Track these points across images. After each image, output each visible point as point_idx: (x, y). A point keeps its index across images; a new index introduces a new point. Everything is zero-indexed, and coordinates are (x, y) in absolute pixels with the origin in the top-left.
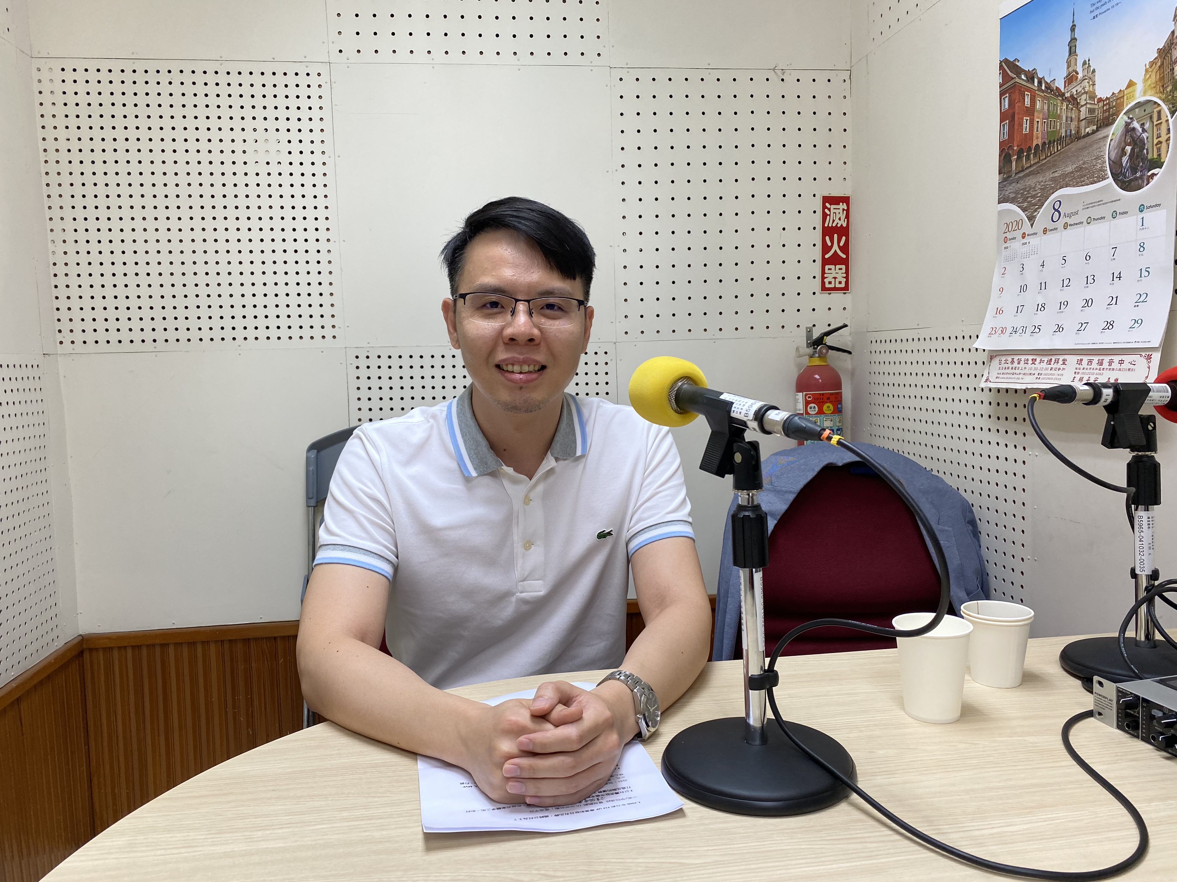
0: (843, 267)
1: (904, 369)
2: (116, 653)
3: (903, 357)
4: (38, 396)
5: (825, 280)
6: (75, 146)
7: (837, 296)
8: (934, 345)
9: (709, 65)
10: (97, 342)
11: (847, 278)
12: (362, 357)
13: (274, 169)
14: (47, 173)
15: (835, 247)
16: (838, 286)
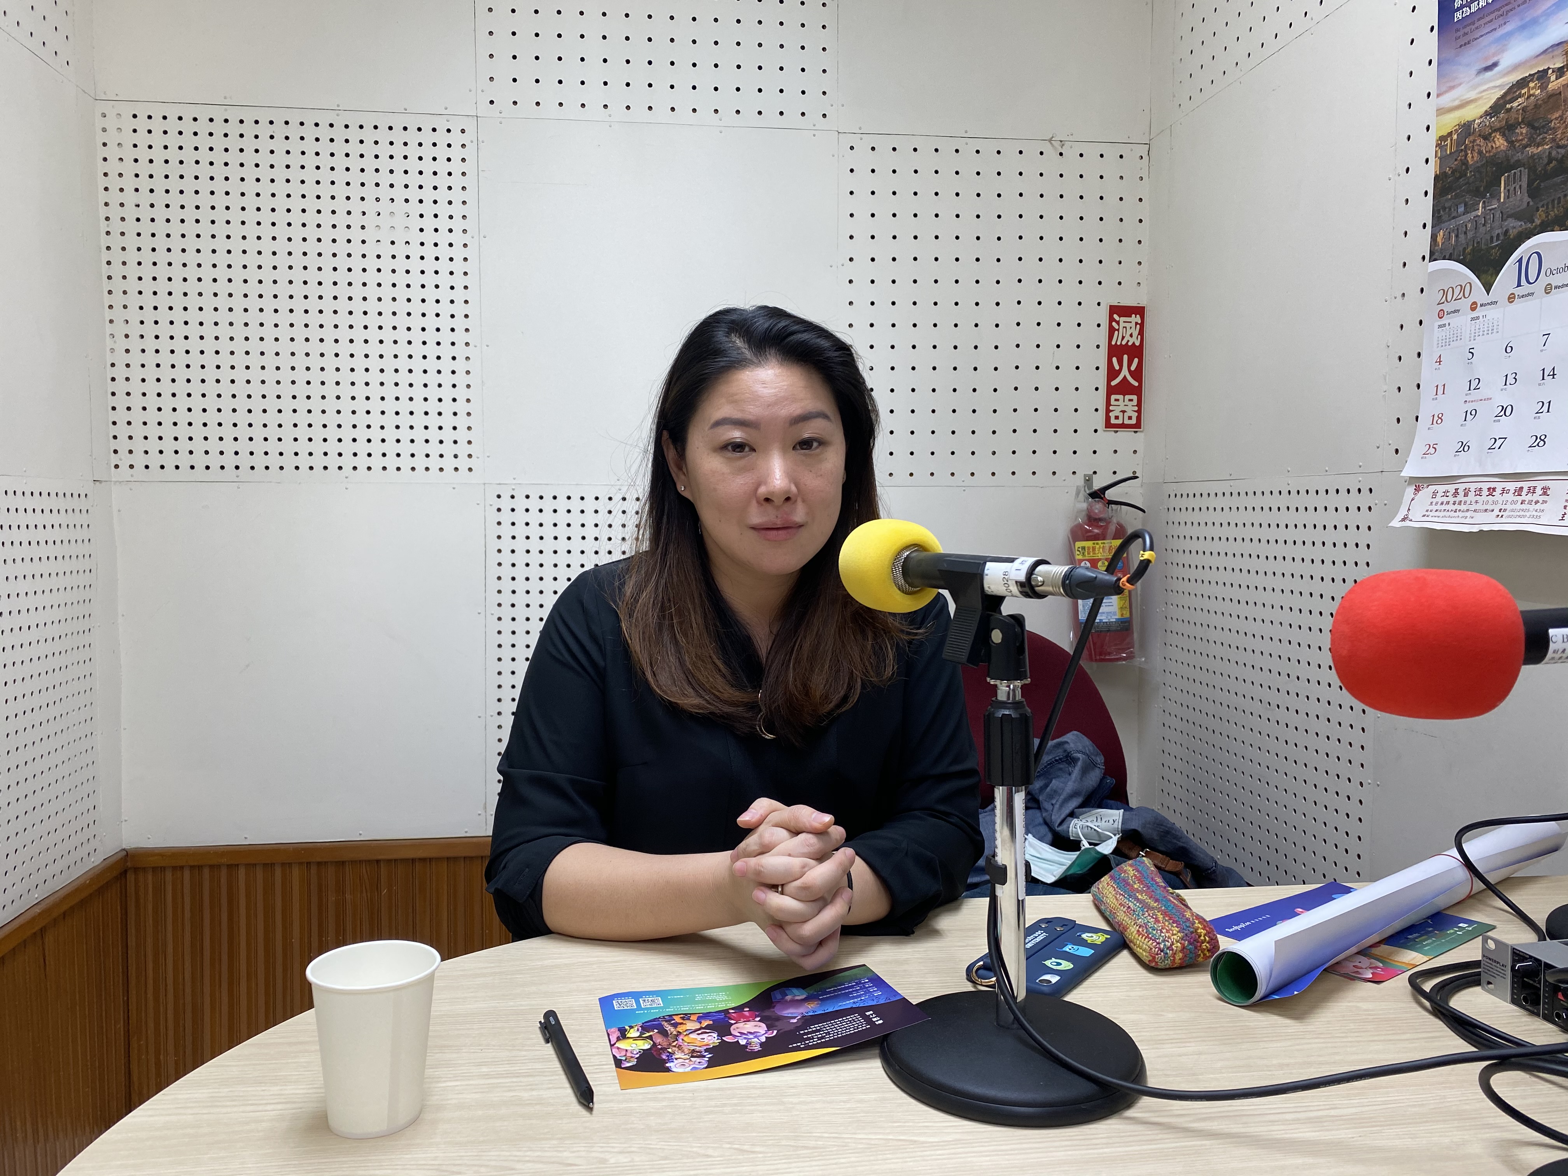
0: (1135, 397)
1: (1210, 531)
2: (169, 875)
3: (1211, 517)
4: (84, 534)
5: (1111, 414)
6: (145, 213)
7: (1125, 435)
8: (1250, 501)
9: (966, 132)
10: (162, 467)
11: (1139, 412)
12: (506, 497)
13: (400, 250)
14: (108, 248)
15: (1125, 372)
16: (1127, 422)
